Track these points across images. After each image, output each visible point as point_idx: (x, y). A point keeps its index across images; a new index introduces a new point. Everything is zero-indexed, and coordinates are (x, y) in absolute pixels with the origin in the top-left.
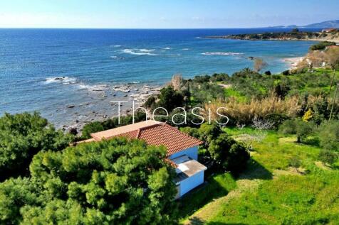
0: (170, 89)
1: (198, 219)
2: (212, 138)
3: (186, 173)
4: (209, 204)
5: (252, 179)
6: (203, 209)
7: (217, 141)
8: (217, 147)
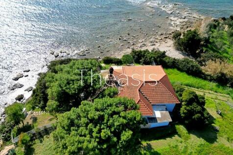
0: (195, 32)
1: (151, 146)
2: (185, 105)
3: (157, 119)
4: (162, 140)
5: (199, 137)
6: (157, 141)
7: (188, 108)
8: (185, 111)
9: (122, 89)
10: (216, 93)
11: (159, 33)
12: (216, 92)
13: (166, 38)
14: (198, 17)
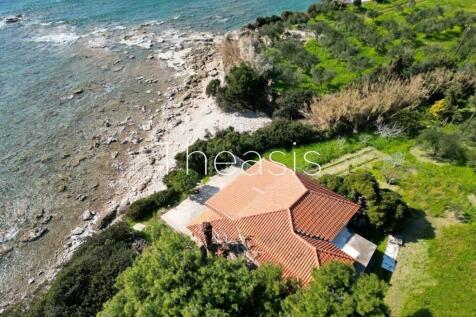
3: (360, 261)
9: (255, 253)
10: (354, 155)
11: (167, 94)
12: (353, 152)
13: (187, 98)
14: (202, 38)
